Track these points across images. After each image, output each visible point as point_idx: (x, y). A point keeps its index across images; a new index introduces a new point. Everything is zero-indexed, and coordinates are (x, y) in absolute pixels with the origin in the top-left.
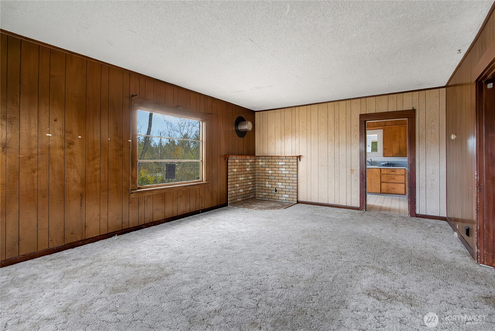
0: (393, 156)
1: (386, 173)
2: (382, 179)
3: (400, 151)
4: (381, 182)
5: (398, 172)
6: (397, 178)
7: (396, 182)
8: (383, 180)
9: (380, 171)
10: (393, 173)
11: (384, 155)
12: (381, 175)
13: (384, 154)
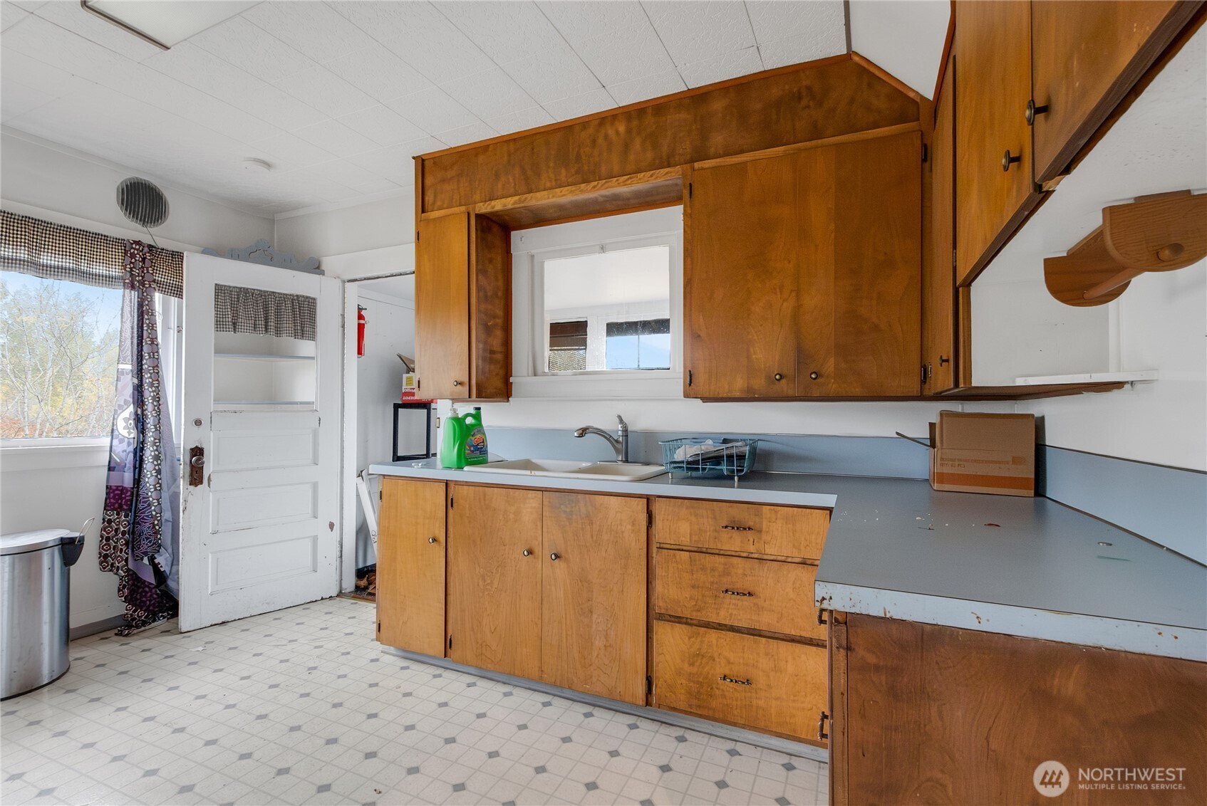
0: (750, 396)
1: (685, 541)
2: (659, 587)
3: (802, 356)
4: (651, 616)
5: (777, 541)
6: (769, 582)
7: (765, 621)
8: (670, 591)
9: (643, 518)
10: (734, 542)
11: (693, 387)
12: (654, 550)
13: (690, 378)
